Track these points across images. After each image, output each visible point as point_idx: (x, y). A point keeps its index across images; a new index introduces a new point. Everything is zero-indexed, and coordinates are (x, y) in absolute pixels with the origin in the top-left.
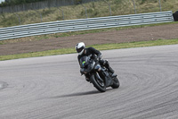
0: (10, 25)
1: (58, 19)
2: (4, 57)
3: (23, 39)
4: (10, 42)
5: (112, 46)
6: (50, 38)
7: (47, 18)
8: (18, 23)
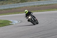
0: (23, 2)
2: (21, 12)
3: (27, 7)
4: (23, 7)
6: (36, 6)
8: (25, 2)
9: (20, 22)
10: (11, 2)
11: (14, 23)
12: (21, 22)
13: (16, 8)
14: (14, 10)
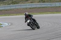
0: (14, 4)
1: (31, 3)
2: (12, 15)
3: (19, 9)
5: (49, 13)
6: (28, 9)
7: (27, 2)
8: (17, 3)
9: (10, 24)
10: (2, 3)
11: (4, 26)
12: (12, 24)
13: (6, 10)
14: (4, 12)
